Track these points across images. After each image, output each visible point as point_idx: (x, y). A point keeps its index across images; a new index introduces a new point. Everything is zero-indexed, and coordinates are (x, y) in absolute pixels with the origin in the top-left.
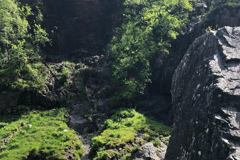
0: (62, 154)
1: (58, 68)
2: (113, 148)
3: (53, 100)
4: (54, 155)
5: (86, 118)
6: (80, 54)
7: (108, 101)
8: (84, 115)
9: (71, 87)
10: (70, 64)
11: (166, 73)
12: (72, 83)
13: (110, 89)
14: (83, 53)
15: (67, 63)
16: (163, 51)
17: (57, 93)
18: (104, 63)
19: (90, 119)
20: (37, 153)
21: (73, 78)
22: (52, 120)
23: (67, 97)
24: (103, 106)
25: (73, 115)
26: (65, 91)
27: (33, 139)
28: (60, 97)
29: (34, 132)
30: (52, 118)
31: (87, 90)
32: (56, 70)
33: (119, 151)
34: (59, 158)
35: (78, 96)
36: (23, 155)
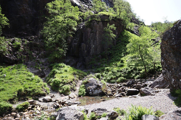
0: (42, 90)
1: (11, 41)
2: (67, 84)
3: (13, 59)
4: (36, 92)
5: (38, 69)
6: (23, 35)
7: (47, 60)
8: (36, 67)
9: (23, 52)
10: (19, 39)
11: (73, 46)
12: (23, 49)
13: (46, 53)
14: (24, 34)
15: (17, 39)
16: (70, 36)
17: (15, 55)
18: (38, 40)
19: (40, 69)
20: (23, 91)
21: (23, 47)
22: (19, 71)
23: (22, 57)
24: (45, 62)
25: (29, 68)
26: (20, 54)
27: (13, 83)
28: (17, 58)
29: (11, 79)
30: (18, 69)
31: (33, 53)
32: (10, 42)
33: (71, 85)
34: (41, 93)
35: (28, 57)
36: (14, 95)
